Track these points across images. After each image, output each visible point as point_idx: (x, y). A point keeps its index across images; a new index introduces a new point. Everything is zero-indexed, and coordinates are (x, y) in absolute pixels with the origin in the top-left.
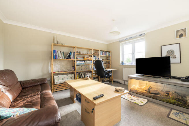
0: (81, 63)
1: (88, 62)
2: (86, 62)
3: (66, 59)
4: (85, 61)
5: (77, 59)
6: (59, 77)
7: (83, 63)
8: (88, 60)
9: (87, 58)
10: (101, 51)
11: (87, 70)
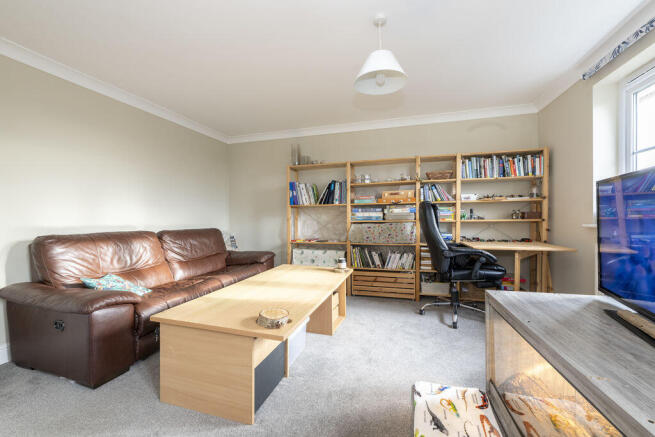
0: (367, 214)
1: (397, 211)
2: (386, 211)
3: (320, 203)
4: (383, 207)
5: (352, 201)
6: (302, 253)
7: (376, 214)
8: (397, 204)
9: (392, 197)
10: (465, 157)
11: (393, 242)
